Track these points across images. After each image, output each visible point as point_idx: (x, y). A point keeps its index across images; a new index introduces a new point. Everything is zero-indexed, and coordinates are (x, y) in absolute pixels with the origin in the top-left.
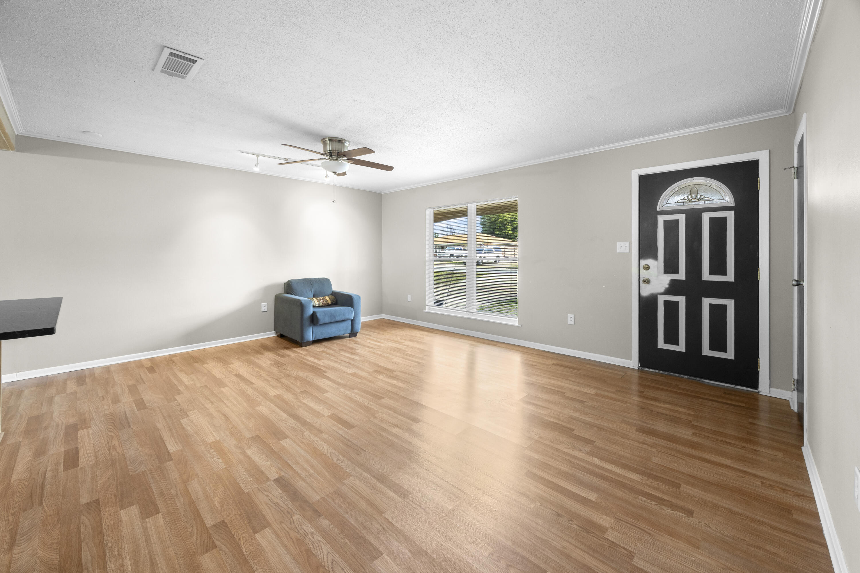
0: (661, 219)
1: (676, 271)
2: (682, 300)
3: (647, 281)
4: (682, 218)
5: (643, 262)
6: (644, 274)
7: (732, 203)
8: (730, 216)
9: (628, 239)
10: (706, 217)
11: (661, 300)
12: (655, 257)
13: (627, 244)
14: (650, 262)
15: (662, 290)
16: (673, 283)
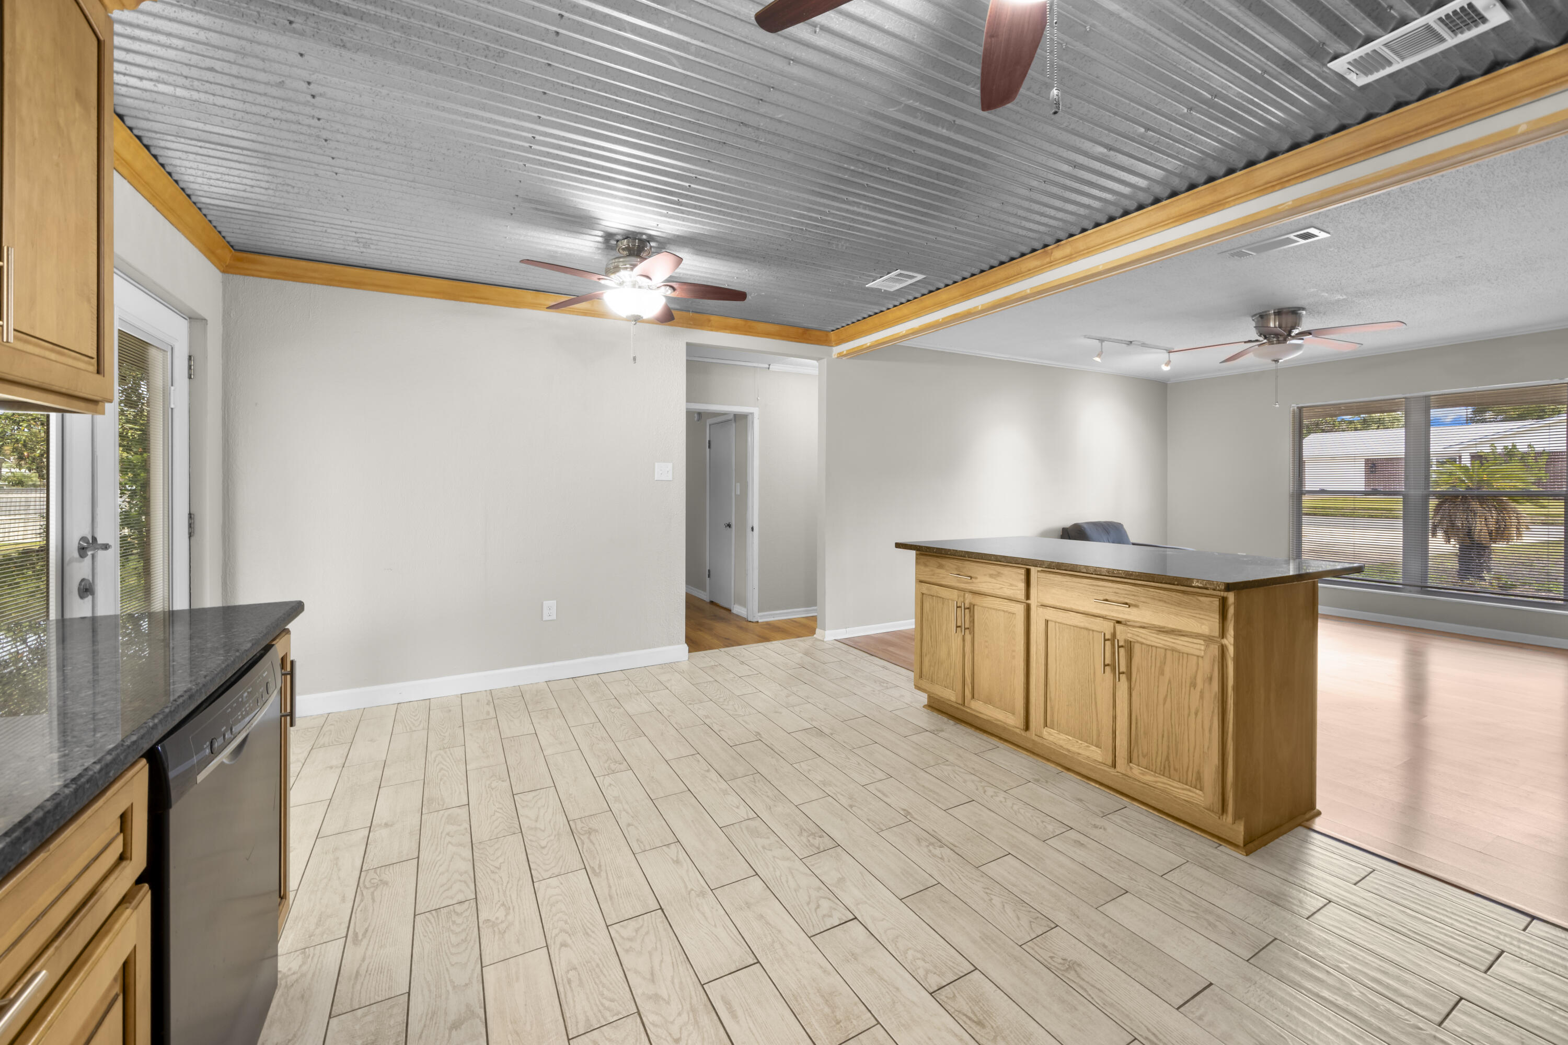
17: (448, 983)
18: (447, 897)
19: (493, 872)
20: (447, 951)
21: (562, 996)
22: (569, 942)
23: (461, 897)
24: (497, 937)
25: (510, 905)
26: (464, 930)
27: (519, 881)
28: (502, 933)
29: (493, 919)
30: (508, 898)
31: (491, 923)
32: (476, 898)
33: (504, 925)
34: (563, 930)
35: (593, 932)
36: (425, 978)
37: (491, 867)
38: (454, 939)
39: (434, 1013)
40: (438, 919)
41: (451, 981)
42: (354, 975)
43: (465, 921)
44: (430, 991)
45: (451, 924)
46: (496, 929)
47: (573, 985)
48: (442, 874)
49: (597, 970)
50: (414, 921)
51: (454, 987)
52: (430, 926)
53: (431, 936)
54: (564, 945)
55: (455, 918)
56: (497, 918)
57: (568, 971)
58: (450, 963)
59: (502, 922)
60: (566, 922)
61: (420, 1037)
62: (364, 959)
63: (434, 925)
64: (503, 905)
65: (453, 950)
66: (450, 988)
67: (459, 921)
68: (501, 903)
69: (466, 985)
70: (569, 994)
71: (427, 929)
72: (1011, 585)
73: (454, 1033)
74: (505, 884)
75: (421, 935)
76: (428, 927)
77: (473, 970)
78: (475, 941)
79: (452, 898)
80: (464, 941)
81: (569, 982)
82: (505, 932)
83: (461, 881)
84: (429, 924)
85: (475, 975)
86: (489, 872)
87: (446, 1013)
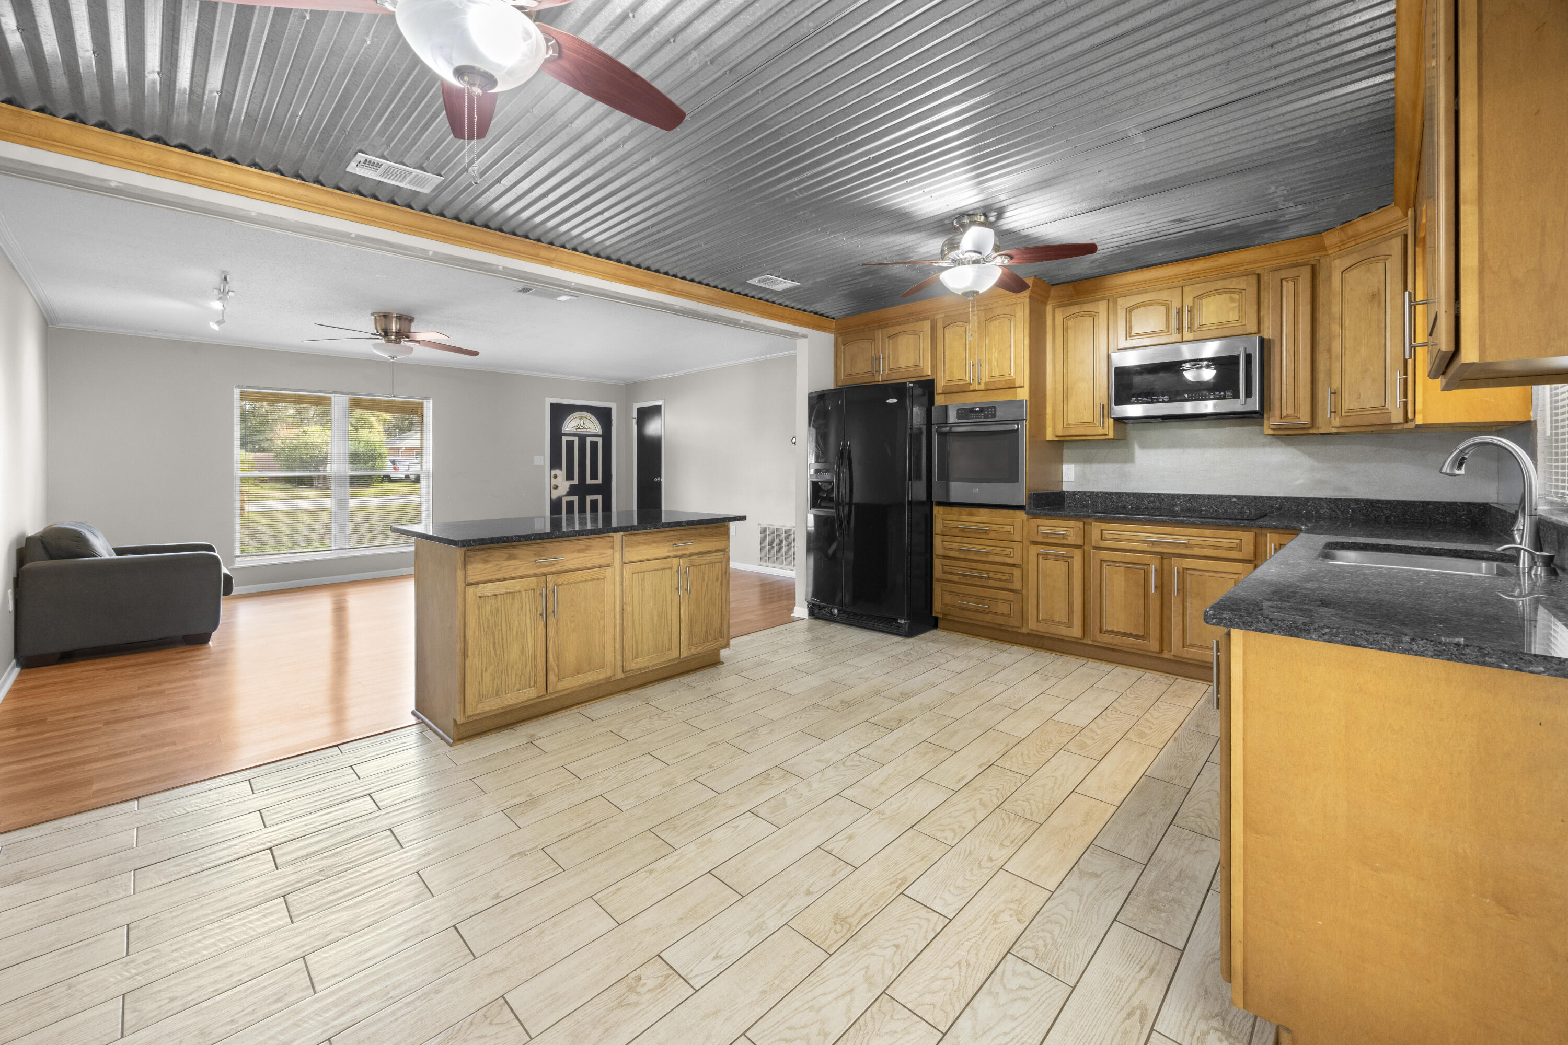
0: (564, 439)
1: (573, 479)
2: (575, 499)
3: (556, 487)
4: (576, 439)
5: (554, 472)
6: (554, 482)
7: (600, 433)
8: (600, 440)
9: (543, 454)
10: (589, 440)
11: (564, 500)
12: (561, 468)
13: (542, 457)
14: (557, 472)
15: (565, 493)
16: (572, 487)
17: (1083, 902)
18: (1032, 979)
19: (968, 965)
20: (1068, 925)
21: (1024, 840)
22: (985, 858)
23: (1021, 966)
24: (1026, 902)
25: (990, 917)
26: (1043, 931)
27: (959, 932)
28: (1019, 901)
29: (1014, 918)
30: (985, 924)
31: (1019, 916)
32: (1008, 952)
33: (1012, 906)
34: (980, 867)
35: (965, 851)
36: (1098, 919)
37: (963, 974)
38: (1057, 931)
39: (1105, 892)
40: (1056, 961)
41: (1081, 901)
42: (1155, 973)
43: (1036, 938)
44: (1099, 908)
45: (1049, 946)
46: (1020, 909)
47: (1012, 839)
48: (1013, 1018)
49: (991, 834)
50: (1078, 982)
51: (1082, 896)
52: (1067, 961)
53: (1073, 950)
54: (991, 859)
55: (1041, 949)
56: (1011, 916)
57: (1007, 846)
58: (1072, 914)
59: (1011, 909)
60: (972, 870)
61: (1120, 887)
62: (1142, 982)
63: (1063, 960)
64: (995, 922)
65: (1064, 922)
66: (1085, 898)
67: (1040, 943)
68: (995, 926)
69: (1072, 890)
70: (1020, 837)
71: (1072, 961)
72: (601, 554)
73: (1099, 873)
74: (973, 941)
75: (1080, 959)
76: (1069, 963)
77: (1061, 895)
78: (1043, 914)
79: (1028, 973)
80: (1050, 921)
81: (1012, 842)
82: (1016, 900)
83: (1005, 987)
84: (1067, 965)
85: (1062, 891)
86: (970, 969)
87: (1097, 885)
